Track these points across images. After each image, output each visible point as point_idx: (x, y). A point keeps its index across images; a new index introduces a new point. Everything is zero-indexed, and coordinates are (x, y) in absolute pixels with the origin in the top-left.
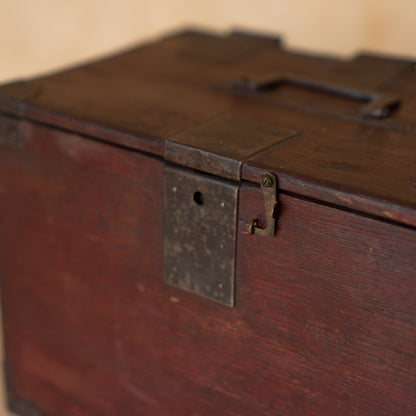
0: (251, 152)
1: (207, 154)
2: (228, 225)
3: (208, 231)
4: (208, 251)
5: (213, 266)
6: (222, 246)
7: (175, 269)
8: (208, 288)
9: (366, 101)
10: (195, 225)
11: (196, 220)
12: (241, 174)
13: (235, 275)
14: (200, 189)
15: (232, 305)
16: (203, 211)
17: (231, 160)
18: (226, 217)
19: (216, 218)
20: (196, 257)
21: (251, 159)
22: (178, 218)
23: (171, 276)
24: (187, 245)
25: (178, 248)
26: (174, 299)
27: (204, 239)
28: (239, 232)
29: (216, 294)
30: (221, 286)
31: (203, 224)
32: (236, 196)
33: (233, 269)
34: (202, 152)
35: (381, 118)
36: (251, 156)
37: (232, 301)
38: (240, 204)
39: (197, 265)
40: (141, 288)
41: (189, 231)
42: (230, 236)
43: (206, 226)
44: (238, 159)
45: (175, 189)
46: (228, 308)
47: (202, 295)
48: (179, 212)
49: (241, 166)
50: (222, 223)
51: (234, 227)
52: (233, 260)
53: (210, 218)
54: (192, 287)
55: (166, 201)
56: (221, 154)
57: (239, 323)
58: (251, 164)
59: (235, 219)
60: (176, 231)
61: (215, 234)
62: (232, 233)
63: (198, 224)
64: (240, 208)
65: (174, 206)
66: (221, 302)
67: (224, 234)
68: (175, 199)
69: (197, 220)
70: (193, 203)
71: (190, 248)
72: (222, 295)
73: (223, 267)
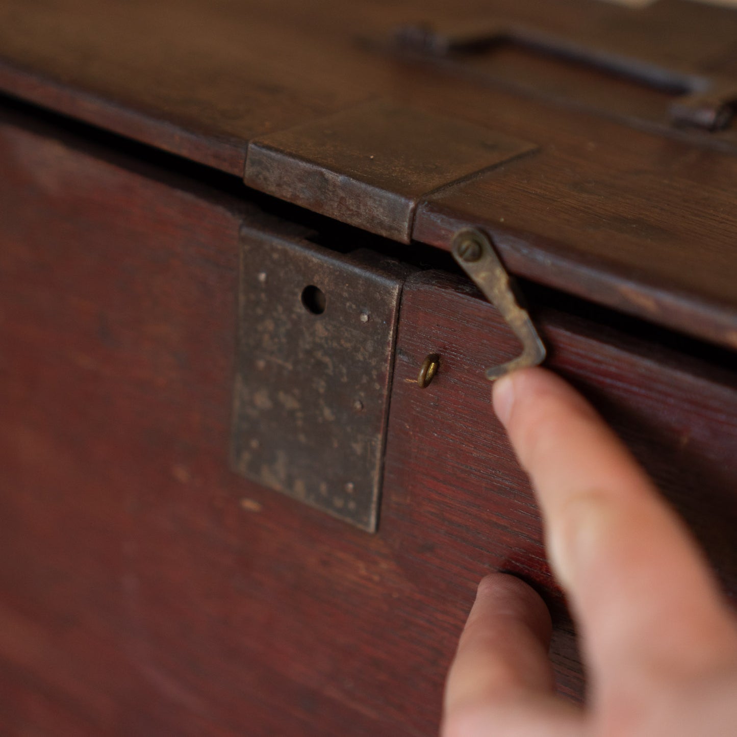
0: (436, 181)
1: (340, 179)
2: (373, 362)
3: (330, 371)
4: (327, 413)
5: (336, 445)
6: (358, 406)
7: (254, 444)
8: (323, 488)
9: (678, 91)
10: (301, 356)
11: (305, 344)
12: (411, 228)
13: (383, 468)
14: (316, 280)
15: (372, 528)
16: (321, 327)
17: (390, 195)
18: (370, 346)
19: (348, 345)
20: (300, 423)
21: (436, 197)
22: (266, 337)
23: (246, 456)
24: (282, 396)
25: (262, 400)
26: (250, 505)
27: (321, 386)
28: (397, 378)
29: (339, 503)
30: (350, 486)
31: (319, 354)
32: (394, 303)
33: (378, 455)
34: (329, 175)
35: (712, 129)
36: (438, 189)
37: (373, 520)
38: (403, 321)
39: (302, 438)
40: (182, 474)
41: (289, 366)
42: (377, 386)
43: (327, 360)
44: (408, 195)
45: (262, 277)
46: (363, 533)
47: (311, 502)
48: (269, 325)
49: (414, 211)
50: (360, 357)
51: (387, 367)
52: (380, 436)
53: (335, 344)
54: (290, 482)
55: (242, 298)
56: (370, 182)
57: (384, 565)
58: (436, 207)
59: (389, 350)
60: (261, 364)
61: (345, 379)
62: (381, 378)
63: (309, 353)
64: (403, 328)
65: (259, 311)
66: (349, 520)
67: (365, 380)
68: (263, 296)
69: (308, 347)
70: (301, 309)
71: (290, 403)
72: (352, 505)
73: (358, 448)
